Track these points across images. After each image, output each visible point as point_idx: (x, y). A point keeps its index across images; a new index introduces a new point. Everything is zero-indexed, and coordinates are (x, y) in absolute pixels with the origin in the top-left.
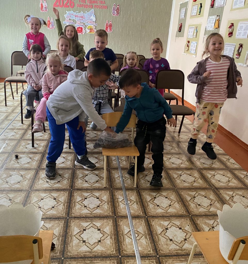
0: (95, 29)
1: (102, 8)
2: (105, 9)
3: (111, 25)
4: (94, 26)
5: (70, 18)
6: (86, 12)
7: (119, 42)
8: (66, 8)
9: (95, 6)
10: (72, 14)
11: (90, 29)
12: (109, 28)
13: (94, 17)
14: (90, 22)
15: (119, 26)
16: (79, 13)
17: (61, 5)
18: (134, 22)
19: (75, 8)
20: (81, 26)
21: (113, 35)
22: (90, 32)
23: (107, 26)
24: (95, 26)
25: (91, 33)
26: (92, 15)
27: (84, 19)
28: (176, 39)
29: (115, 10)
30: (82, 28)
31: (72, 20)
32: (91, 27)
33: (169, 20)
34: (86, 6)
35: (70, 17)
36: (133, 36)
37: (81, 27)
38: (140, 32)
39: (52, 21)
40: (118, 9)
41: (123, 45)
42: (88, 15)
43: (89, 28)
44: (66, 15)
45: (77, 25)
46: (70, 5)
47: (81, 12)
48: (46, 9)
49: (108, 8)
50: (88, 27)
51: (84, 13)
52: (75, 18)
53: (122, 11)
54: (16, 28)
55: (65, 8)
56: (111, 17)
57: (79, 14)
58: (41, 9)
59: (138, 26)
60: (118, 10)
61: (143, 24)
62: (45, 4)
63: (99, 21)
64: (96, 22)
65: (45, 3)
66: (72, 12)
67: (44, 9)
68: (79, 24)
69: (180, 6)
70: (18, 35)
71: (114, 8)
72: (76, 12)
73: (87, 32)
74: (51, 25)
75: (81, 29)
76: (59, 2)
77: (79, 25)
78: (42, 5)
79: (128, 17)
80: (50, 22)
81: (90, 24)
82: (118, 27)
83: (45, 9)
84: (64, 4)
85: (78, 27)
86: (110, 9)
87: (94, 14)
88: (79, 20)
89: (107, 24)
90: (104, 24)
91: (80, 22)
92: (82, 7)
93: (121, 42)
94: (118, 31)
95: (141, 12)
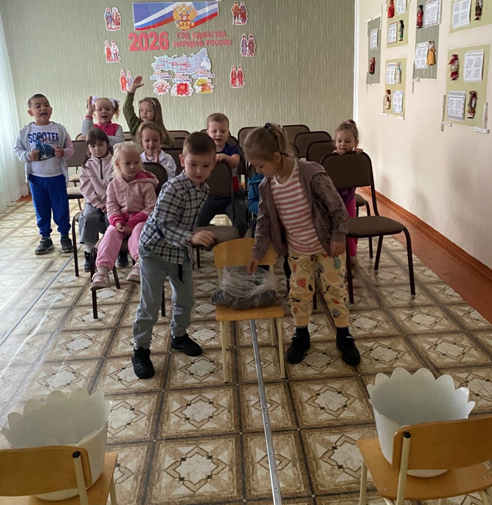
0: (211, 83)
1: (221, 45)
2: (227, 46)
3: (240, 74)
4: (209, 78)
5: (163, 69)
6: (192, 54)
7: (259, 104)
8: (154, 51)
9: (208, 42)
10: (165, 60)
11: (202, 85)
12: (237, 79)
13: (208, 62)
14: (201, 73)
15: (257, 73)
16: (179, 58)
17: (144, 46)
18: (284, 63)
19: (170, 49)
20: (185, 81)
21: (247, 92)
22: (203, 90)
23: (234, 77)
24: (212, 79)
25: (205, 92)
26: (204, 59)
27: (189, 68)
28: (367, 87)
29: (246, 45)
30: (186, 85)
31: (167, 72)
32: (203, 81)
33: (351, 54)
34: (190, 44)
35: (162, 67)
36: (286, 89)
37: (184, 83)
38: (298, 81)
39: (129, 77)
40: (251, 43)
41: (268, 109)
42: (197, 60)
43: (200, 83)
44: (156, 63)
45: (177, 80)
46: (160, 44)
47: (182, 55)
48: (117, 57)
49: (234, 43)
50: (197, 81)
51: (187, 57)
52: (173, 68)
53: (260, 47)
54: (62, 96)
55: (152, 51)
56: (240, 60)
57: (179, 60)
58: (108, 58)
59: (292, 71)
60: (251, 45)
61: (302, 65)
62: (114, 49)
63: (218, 67)
64: (212, 71)
65: (114, 45)
66: (165, 57)
67: (113, 58)
68: (180, 77)
69: (367, 27)
70: (66, 110)
71: (244, 41)
72: (173, 57)
73: (197, 92)
74: (127, 84)
75: (184, 87)
76: (140, 42)
77: (180, 80)
78: (108, 50)
79: (272, 55)
80: (126, 79)
81: (201, 76)
82: (255, 76)
83: (115, 56)
84: (150, 44)
85: (179, 83)
86: (237, 45)
87: (208, 57)
88: (180, 71)
89: (234, 72)
90: (228, 73)
91: (182, 74)
92: (184, 46)
93: (262, 104)
94: (256, 84)
95: (295, 43)
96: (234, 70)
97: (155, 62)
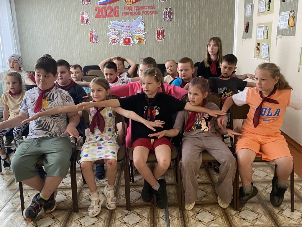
0: (145, 38)
1: (151, 14)
4: (143, 35)
6: (133, 20)
7: (174, 51)
9: (143, 12)
10: (117, 24)
13: (143, 24)
14: (138, 31)
15: (173, 32)
16: (125, 22)
17: (104, 15)
19: (120, 16)
20: (129, 36)
21: (166, 43)
27: (131, 28)
31: (118, 31)
32: (139, 36)
33: (233, 20)
34: (133, 14)
35: (115, 28)
36: (191, 42)
39: (95, 34)
42: (136, 23)
43: (138, 38)
45: (124, 36)
46: (114, 14)
48: (88, 22)
51: (130, 21)
52: (121, 29)
53: (175, 15)
55: (109, 18)
58: (82, 22)
59: (195, 30)
60: (170, 14)
63: (149, 28)
64: (145, 30)
66: (117, 22)
67: (85, 22)
68: (126, 34)
69: (244, 2)
71: (166, 12)
72: (121, 22)
73: (136, 43)
74: (93, 38)
75: (128, 40)
76: (101, 13)
78: (83, 17)
79: (183, 20)
80: (93, 35)
81: (138, 34)
83: (86, 21)
84: (107, 14)
85: (125, 37)
87: (143, 22)
89: (158, 31)
92: (128, 15)
94: (172, 38)
95: (197, 13)
96: (158, 29)
97: (110, 25)
